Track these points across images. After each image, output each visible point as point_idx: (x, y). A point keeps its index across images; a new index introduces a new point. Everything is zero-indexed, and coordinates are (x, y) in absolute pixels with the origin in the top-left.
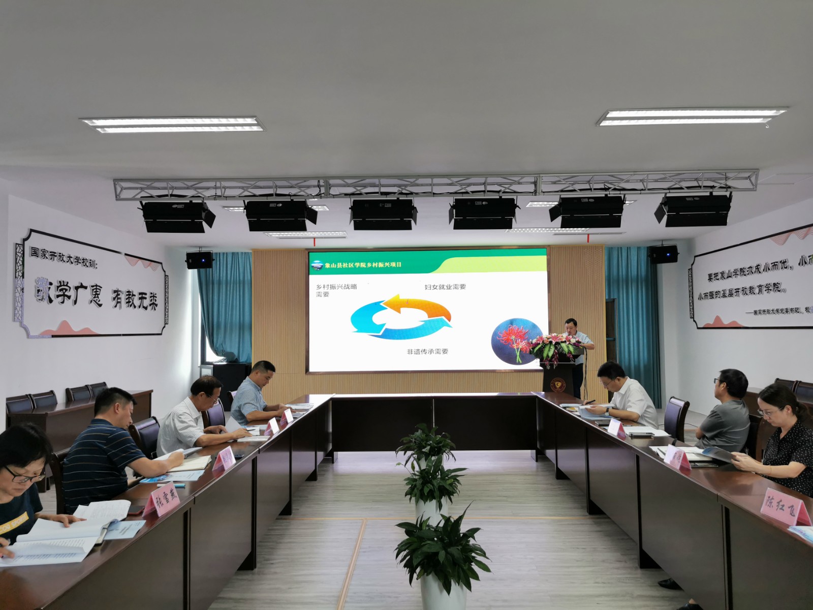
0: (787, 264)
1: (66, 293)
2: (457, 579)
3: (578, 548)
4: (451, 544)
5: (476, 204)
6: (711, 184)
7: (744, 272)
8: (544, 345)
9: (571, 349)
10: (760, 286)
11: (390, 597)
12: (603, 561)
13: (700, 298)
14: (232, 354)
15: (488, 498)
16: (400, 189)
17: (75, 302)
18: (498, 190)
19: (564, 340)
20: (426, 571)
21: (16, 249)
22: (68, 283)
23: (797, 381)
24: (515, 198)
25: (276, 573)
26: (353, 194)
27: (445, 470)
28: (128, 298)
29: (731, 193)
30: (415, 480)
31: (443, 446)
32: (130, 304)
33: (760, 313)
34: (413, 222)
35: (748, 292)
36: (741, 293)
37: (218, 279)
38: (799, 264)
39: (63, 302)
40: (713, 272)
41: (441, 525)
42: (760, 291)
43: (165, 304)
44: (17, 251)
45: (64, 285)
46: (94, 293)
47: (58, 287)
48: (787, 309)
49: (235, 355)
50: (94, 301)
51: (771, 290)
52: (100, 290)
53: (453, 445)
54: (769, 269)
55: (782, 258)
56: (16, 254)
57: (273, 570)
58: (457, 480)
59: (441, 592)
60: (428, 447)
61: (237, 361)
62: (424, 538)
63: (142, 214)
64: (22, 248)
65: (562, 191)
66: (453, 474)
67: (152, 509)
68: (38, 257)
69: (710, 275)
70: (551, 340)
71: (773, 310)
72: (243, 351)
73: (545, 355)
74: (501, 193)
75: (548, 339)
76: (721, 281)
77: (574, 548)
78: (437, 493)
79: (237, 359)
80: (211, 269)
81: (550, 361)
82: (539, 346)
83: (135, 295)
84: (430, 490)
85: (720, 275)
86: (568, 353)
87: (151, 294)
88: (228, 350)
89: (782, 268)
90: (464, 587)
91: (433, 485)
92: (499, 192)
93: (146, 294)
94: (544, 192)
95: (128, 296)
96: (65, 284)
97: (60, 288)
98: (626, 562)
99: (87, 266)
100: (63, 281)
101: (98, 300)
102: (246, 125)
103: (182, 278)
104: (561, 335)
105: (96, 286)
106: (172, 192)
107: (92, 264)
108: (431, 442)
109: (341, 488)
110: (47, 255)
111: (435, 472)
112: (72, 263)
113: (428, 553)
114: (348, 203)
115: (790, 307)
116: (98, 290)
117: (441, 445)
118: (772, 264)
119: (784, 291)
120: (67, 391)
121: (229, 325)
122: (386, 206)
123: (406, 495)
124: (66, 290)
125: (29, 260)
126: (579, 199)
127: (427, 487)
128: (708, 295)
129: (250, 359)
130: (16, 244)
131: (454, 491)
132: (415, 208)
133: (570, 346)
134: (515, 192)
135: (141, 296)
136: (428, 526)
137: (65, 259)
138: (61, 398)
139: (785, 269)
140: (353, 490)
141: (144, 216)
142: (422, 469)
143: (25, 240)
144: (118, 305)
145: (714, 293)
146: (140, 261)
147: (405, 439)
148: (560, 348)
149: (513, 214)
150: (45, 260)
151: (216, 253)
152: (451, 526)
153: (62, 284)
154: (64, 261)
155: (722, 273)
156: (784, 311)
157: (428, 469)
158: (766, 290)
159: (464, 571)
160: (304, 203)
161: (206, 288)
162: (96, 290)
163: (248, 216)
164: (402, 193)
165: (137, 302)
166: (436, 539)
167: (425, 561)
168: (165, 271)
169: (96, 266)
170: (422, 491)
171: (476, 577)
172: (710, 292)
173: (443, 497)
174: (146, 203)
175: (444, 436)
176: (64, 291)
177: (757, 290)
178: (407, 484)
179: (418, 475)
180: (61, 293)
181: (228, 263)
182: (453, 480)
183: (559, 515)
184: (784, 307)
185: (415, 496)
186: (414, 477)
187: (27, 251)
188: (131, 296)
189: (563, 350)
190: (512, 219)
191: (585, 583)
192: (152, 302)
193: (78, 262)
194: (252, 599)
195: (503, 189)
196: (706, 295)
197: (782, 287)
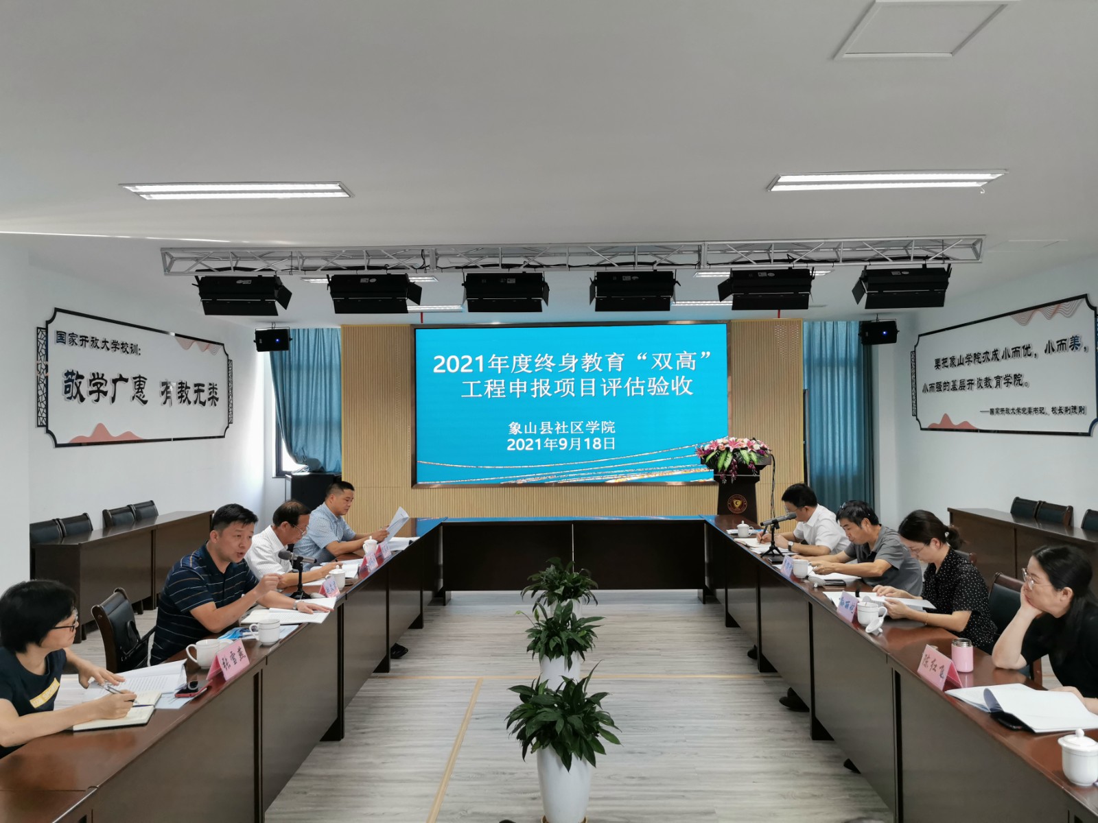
0: (1031, 351)
1: (102, 388)
2: (579, 753)
3: (740, 715)
4: (572, 712)
5: (624, 279)
6: (923, 253)
7: (979, 358)
8: (720, 452)
9: (754, 457)
10: (998, 378)
11: (504, 773)
12: (769, 731)
13: (925, 390)
14: (316, 461)
15: (637, 651)
16: (527, 260)
17: (113, 399)
18: (652, 261)
19: (744, 446)
20: (542, 743)
21: (38, 334)
22: (103, 375)
23: (1040, 502)
24: (674, 272)
25: (367, 744)
26: (466, 267)
27: (578, 619)
28: (180, 392)
29: (949, 265)
30: (539, 632)
31: (582, 586)
32: (183, 399)
33: (997, 412)
34: (543, 302)
35: (983, 385)
36: (975, 387)
37: (297, 362)
38: (1046, 351)
39: (97, 400)
40: (942, 357)
41: (562, 688)
42: (998, 384)
43: (229, 397)
44: (39, 337)
45: (98, 378)
46: (137, 387)
47: (91, 381)
48: (1030, 408)
49: (320, 463)
50: (137, 396)
51: (1011, 383)
52: (145, 382)
53: (595, 584)
54: (1009, 356)
55: (1026, 343)
56: (38, 341)
57: (364, 741)
58: (592, 632)
59: (560, 767)
60: (562, 588)
61: (322, 470)
62: (540, 705)
63: (198, 292)
64: (45, 333)
65: (734, 263)
66: (586, 624)
67: (217, 672)
68: (65, 343)
69: (937, 361)
70: (728, 446)
71: (1013, 409)
72: (330, 457)
73: (720, 465)
74: (655, 265)
75: (724, 444)
76: (950, 369)
77: (734, 714)
78: (565, 648)
79: (322, 468)
80: (287, 352)
81: (727, 472)
82: (713, 454)
83: (189, 388)
84: (557, 644)
85: (949, 361)
86: (750, 463)
87: (210, 384)
88: (311, 456)
89: (1025, 356)
90: (588, 762)
91: (561, 638)
92: (652, 264)
93: (203, 385)
94: (710, 265)
95: (180, 389)
96: (100, 376)
97: (94, 382)
98: (796, 732)
99: (128, 353)
100: (98, 374)
101: (142, 395)
102: (329, 191)
103: (249, 364)
104: (741, 440)
105: (140, 377)
106: (236, 264)
107: (134, 349)
108: (566, 581)
109: (454, 638)
110: (76, 341)
111: (565, 622)
112: (108, 349)
113: (545, 722)
114: (460, 277)
115: (1033, 406)
116: (141, 383)
117: (578, 584)
118: (1013, 349)
119: (1027, 384)
120: (105, 512)
121: (312, 424)
122: (508, 282)
123: (528, 650)
124: (101, 384)
125: (54, 347)
126: (755, 272)
127: (554, 641)
128: (935, 386)
129: (340, 469)
130: (38, 328)
131: (588, 646)
132: (546, 284)
133: (752, 454)
134: (673, 264)
135: (196, 388)
136: (547, 690)
137: (100, 344)
138: (97, 523)
139: (1029, 357)
140: (467, 640)
141: (200, 294)
142: (548, 618)
143: (48, 322)
144: (168, 401)
145: (942, 384)
146: (195, 343)
147: (534, 577)
148: (740, 457)
149: (671, 292)
150: (74, 347)
151: (294, 330)
152: (573, 691)
153: (96, 377)
154: (98, 348)
155: (953, 359)
156: (1027, 411)
157: (555, 619)
158: (1005, 383)
159: (586, 742)
160: (405, 277)
161: (280, 374)
162: (140, 382)
163: (333, 294)
164: (528, 266)
165: (192, 396)
166: (556, 705)
167: (542, 731)
168: (227, 355)
169: (139, 352)
170: (547, 645)
171: (602, 751)
172: (937, 383)
173: (574, 652)
174: (202, 278)
175: (583, 574)
176: (99, 386)
177: (994, 383)
178: (529, 636)
179: (543, 626)
180: (95, 388)
181: (310, 343)
182: (586, 632)
183: (722, 673)
184: (1027, 406)
185: (539, 651)
186: (539, 628)
187: (52, 336)
188: (184, 389)
189: (743, 459)
190: (669, 298)
191: (742, 757)
192: (211, 396)
193: (115, 347)
194: (338, 776)
195: (658, 261)
196: (932, 386)
197: (1024, 380)
